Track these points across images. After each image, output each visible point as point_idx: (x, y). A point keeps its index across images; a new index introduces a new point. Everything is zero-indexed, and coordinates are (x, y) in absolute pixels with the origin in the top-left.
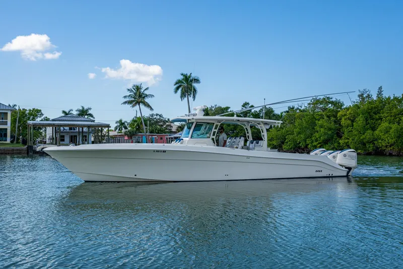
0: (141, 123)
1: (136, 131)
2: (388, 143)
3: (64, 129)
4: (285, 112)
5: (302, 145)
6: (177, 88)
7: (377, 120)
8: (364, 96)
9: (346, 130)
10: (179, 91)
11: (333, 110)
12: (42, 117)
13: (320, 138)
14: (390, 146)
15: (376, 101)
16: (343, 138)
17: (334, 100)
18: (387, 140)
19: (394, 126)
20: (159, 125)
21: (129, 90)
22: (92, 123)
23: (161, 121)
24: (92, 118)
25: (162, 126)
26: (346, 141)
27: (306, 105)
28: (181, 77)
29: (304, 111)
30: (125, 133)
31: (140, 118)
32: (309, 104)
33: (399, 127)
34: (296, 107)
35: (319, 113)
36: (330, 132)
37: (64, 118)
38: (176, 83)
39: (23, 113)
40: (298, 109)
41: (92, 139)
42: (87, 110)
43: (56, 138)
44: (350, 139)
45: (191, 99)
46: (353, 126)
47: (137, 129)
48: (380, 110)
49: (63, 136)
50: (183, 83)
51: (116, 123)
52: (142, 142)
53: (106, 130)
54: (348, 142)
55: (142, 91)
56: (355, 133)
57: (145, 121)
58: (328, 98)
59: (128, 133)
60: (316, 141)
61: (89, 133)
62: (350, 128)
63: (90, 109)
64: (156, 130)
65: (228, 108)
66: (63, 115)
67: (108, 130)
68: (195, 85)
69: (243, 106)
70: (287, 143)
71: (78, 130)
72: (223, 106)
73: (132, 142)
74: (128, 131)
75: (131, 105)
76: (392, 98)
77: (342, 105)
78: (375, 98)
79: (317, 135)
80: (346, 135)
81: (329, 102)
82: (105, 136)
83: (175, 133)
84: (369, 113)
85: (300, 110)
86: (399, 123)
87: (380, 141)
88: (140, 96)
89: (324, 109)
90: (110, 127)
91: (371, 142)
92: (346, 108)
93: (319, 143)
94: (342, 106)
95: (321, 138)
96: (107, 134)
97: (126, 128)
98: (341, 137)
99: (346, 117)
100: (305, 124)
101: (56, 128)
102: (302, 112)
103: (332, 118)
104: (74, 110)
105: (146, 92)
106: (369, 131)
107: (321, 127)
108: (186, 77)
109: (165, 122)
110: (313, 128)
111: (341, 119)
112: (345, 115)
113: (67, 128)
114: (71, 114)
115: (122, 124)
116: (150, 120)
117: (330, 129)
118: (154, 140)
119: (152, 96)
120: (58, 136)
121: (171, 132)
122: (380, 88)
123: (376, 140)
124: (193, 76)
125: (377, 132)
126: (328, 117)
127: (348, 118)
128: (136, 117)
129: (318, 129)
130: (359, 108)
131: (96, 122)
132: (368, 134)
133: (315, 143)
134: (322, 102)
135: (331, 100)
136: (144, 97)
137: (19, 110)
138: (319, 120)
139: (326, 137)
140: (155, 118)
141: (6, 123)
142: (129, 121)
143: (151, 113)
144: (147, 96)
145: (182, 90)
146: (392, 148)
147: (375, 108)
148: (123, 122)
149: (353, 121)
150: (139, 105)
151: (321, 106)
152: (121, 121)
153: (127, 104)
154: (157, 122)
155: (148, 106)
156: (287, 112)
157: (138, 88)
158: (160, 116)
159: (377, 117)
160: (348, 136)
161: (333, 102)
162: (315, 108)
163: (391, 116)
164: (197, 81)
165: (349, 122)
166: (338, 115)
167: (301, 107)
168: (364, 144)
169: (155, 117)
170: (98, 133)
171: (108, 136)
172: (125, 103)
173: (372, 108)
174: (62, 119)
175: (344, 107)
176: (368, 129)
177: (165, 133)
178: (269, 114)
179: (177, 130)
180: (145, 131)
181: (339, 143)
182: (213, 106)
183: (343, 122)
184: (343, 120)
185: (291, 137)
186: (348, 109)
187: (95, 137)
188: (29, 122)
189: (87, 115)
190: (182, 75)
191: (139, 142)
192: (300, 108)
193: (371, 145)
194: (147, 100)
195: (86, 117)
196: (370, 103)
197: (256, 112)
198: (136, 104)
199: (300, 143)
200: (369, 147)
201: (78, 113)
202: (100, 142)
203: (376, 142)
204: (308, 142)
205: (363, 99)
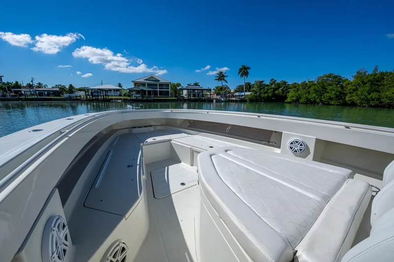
21: (217, 74)
37: (189, 86)
38: (239, 70)
45: (245, 77)
50: (242, 69)
75: (218, 81)
88: (222, 76)
105: (225, 75)
119: (227, 76)
124: (247, 66)
141: (168, 89)
145: (241, 73)
150: (221, 80)
157: (221, 73)
164: (249, 68)
190: (242, 66)
195: (197, 86)
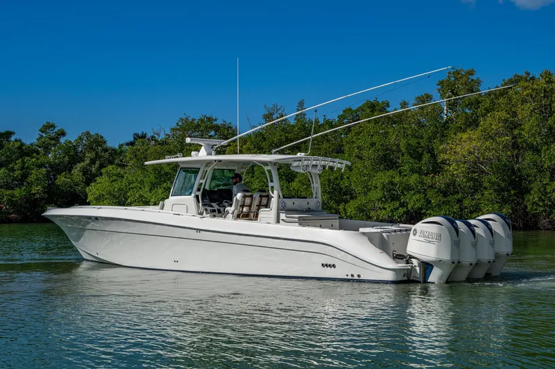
4: (127, 144)
8: (274, 117)
15: (293, 126)
17: (219, 122)
27: (168, 132)
29: (163, 142)
32: (173, 129)
34: (149, 135)
40: (153, 138)
58: (210, 119)
65: (9, 134)
69: (42, 131)
76: (321, 122)
77: (234, 133)
78: (292, 122)
81: (211, 128)
85: (156, 141)
92: (242, 139)
102: (159, 144)
122: (301, 104)
130: (265, 139)
134: (198, 126)
135: (215, 123)
151: (197, 134)
156: (132, 144)
161: (217, 126)
167: (158, 135)
192: (157, 137)
197: (70, 142)
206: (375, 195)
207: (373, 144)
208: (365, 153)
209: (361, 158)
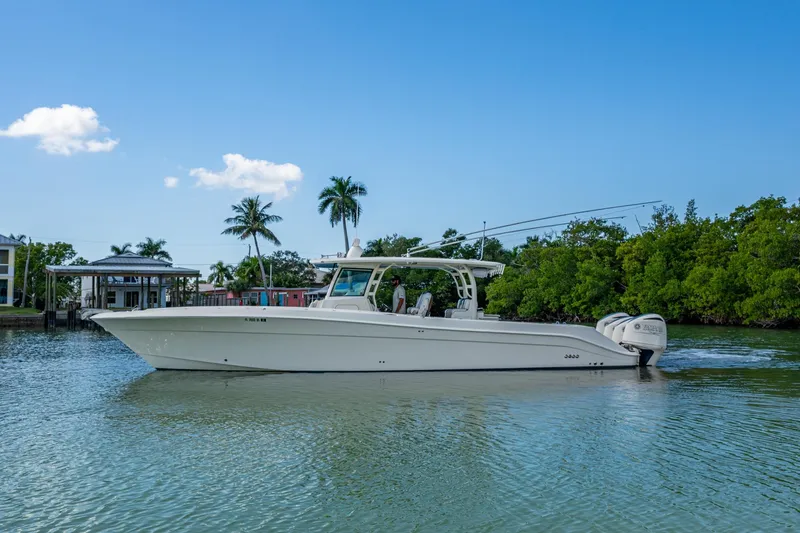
0: (259, 268)
1: (249, 283)
2: (708, 302)
3: (115, 280)
4: (521, 247)
5: (553, 306)
6: (325, 204)
7: (686, 260)
8: (664, 217)
9: (631, 279)
10: (329, 209)
11: (607, 244)
12: (74, 259)
13: (585, 293)
14: (711, 308)
15: (684, 226)
16: (626, 293)
17: (609, 224)
18: (704, 297)
19: (718, 272)
20: (291, 272)
21: (236, 208)
22: (168, 269)
23: (296, 263)
24: (166, 260)
25: (296, 273)
26: (632, 298)
27: (559, 234)
28: (332, 185)
29: (555, 245)
30: (228, 287)
31: (255, 260)
32: (564, 232)
33: (727, 273)
34: (541, 238)
35: (583, 249)
36: (602, 284)
37: (114, 261)
38: (323, 195)
39: (38, 249)
40: (545, 240)
41: (168, 298)
42: (158, 245)
43: (100, 296)
44: (639, 295)
45: (350, 223)
46: (643, 271)
47: (250, 279)
48: (692, 242)
49: (114, 294)
50: (335, 194)
51: (211, 268)
52: (259, 304)
53: (192, 281)
54: (635, 300)
55: (260, 209)
56: (648, 283)
57: (266, 264)
58: (599, 221)
59: (234, 287)
60: (579, 298)
61: (161, 287)
62: (638, 276)
63: (164, 242)
64: (285, 281)
65: (416, 241)
66: (113, 254)
67: (197, 282)
68: (357, 197)
69: (446, 236)
70: (525, 302)
71: (140, 282)
72: (409, 236)
73: (241, 304)
74: (235, 283)
75: (239, 236)
76: (713, 221)
77: (624, 233)
78: (682, 221)
79: (580, 288)
80: (631, 288)
81: (601, 229)
82: (190, 293)
83: (320, 286)
84: (672, 248)
85: (548, 243)
86: (725, 267)
87: (692, 299)
88: (256, 219)
89: (592, 242)
90: (201, 276)
91: (676, 300)
92: (631, 239)
93: (583, 303)
94: (623, 236)
95: (587, 293)
96: (195, 289)
97: (229, 277)
98: (621, 291)
99: (630, 255)
100: (557, 269)
101: (98, 278)
102: (551, 246)
103: (607, 258)
104: (134, 245)
105: (267, 212)
106: (673, 281)
107: (587, 273)
108: (340, 184)
109: (302, 266)
110: (573, 277)
111: (622, 259)
112: (630, 252)
113: (120, 279)
114: (128, 252)
115: (222, 270)
116: (274, 262)
117: (602, 277)
118: (281, 299)
119: (278, 218)
120: (103, 293)
121: (314, 285)
122: (692, 203)
123: (686, 296)
124: (353, 181)
125: (686, 283)
126: (599, 255)
127: (635, 257)
128: (248, 257)
129: (581, 277)
130: (654, 239)
131: (174, 266)
132: (671, 287)
133: (576, 304)
134: (587, 228)
135: (604, 225)
136: (263, 221)
137: (31, 244)
138: (582, 261)
139: (595, 292)
140: (285, 259)
141: (5, 270)
142: (235, 265)
143: (277, 249)
144: (268, 218)
145: (333, 208)
146: (713, 311)
147: (682, 239)
148: (224, 266)
149: (643, 263)
150: (254, 235)
151: (586, 236)
152: (220, 264)
153: (232, 234)
154: (287, 267)
155: (270, 236)
156: (526, 246)
157: (252, 204)
158: (293, 254)
159: (687, 254)
160: (636, 289)
161: (607, 228)
162: (575, 239)
163: (712, 254)
164: (362, 191)
165: (636, 263)
166: (617, 251)
167: (550, 237)
168: (665, 304)
169: (284, 256)
170: (179, 288)
171: (197, 292)
172: (229, 231)
173: (677, 238)
174: (111, 261)
175: (628, 237)
176: (670, 277)
177: (302, 286)
178: (493, 250)
179: (325, 280)
180: (265, 284)
181: (620, 303)
182: (391, 235)
183: (626, 264)
184: (626, 260)
185: (532, 292)
186: (633, 241)
187: (172, 295)
188: (48, 267)
189: (158, 254)
190: (333, 179)
191: (254, 304)
192: (548, 239)
193: (677, 306)
194: (268, 226)
195: (156, 257)
196: (673, 229)
197: (470, 247)
198: (248, 233)
199: (549, 303)
200: (674, 309)
201: (140, 249)
202: (182, 304)
203: (685, 301)
204: (563, 301)
205: (661, 222)
206: (774, 292)
207: (768, 242)
208: (761, 251)
209: (756, 256)
